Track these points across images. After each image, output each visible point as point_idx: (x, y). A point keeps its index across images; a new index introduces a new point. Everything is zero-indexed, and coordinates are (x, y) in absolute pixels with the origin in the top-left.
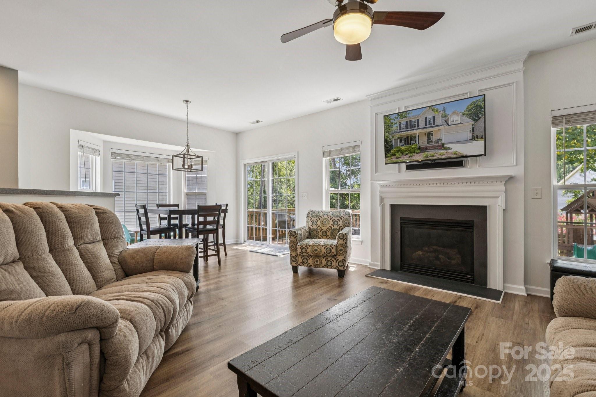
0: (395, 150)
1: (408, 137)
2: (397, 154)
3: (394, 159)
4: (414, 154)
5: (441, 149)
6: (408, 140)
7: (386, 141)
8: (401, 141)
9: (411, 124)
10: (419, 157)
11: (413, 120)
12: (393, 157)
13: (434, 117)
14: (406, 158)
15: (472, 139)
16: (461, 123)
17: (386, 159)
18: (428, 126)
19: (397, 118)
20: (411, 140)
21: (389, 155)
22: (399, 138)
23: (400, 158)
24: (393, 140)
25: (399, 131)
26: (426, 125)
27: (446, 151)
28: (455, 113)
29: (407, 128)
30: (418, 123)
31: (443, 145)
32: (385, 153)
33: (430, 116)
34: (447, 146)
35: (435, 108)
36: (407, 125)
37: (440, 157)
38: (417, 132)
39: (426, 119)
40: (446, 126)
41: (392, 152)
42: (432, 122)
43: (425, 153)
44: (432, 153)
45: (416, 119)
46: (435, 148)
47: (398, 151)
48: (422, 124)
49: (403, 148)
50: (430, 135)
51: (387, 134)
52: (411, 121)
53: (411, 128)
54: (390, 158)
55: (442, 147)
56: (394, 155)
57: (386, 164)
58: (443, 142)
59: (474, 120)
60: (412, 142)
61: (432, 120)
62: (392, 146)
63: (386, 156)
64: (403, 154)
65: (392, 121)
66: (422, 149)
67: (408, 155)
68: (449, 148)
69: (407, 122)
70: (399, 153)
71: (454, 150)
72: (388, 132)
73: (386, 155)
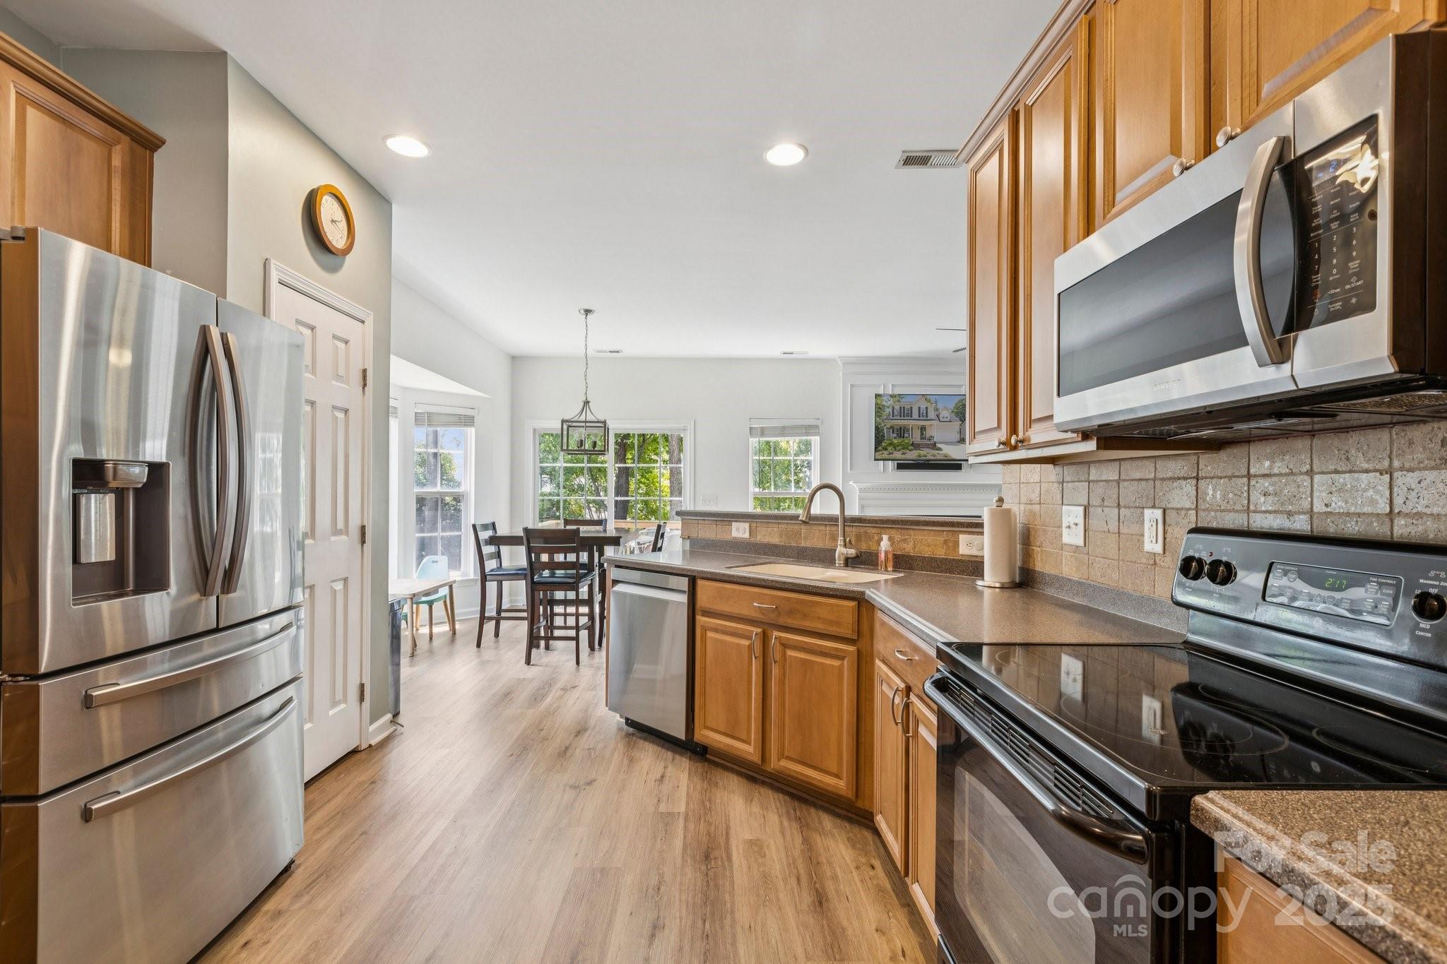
0: (888, 442)
1: (901, 428)
2: (889, 448)
3: (885, 453)
4: (907, 451)
5: (933, 449)
6: (901, 432)
7: (877, 428)
8: (893, 433)
9: (904, 412)
10: (912, 455)
11: (907, 407)
12: (884, 452)
13: (927, 408)
14: (898, 455)
15: (959, 442)
16: (950, 421)
17: (877, 453)
18: (921, 418)
19: (890, 401)
20: (904, 433)
21: (880, 448)
22: (892, 427)
23: (892, 453)
24: (885, 428)
25: (891, 417)
26: (919, 417)
27: (937, 452)
28: (945, 408)
29: (901, 416)
30: (911, 412)
31: (935, 443)
32: (875, 445)
33: (923, 407)
34: (938, 445)
35: (928, 397)
36: (901, 412)
37: (932, 458)
38: (911, 423)
39: (919, 408)
40: (938, 422)
41: (884, 444)
42: (925, 414)
43: (918, 451)
44: (925, 453)
45: (909, 406)
46: (927, 446)
47: (890, 444)
48: (915, 415)
49: (895, 441)
50: (923, 429)
51: (878, 419)
52: (904, 408)
53: (904, 417)
54: (881, 453)
55: (934, 446)
56: (885, 449)
57: (875, 460)
58: (935, 440)
59: (961, 420)
60: (906, 435)
61: (925, 412)
62: (883, 436)
63: (876, 450)
64: (895, 450)
65: (884, 403)
66: (916, 446)
67: (901, 452)
68: (940, 449)
69: (900, 408)
70: (892, 447)
71: (944, 452)
72: (880, 416)
73: (876, 448)
